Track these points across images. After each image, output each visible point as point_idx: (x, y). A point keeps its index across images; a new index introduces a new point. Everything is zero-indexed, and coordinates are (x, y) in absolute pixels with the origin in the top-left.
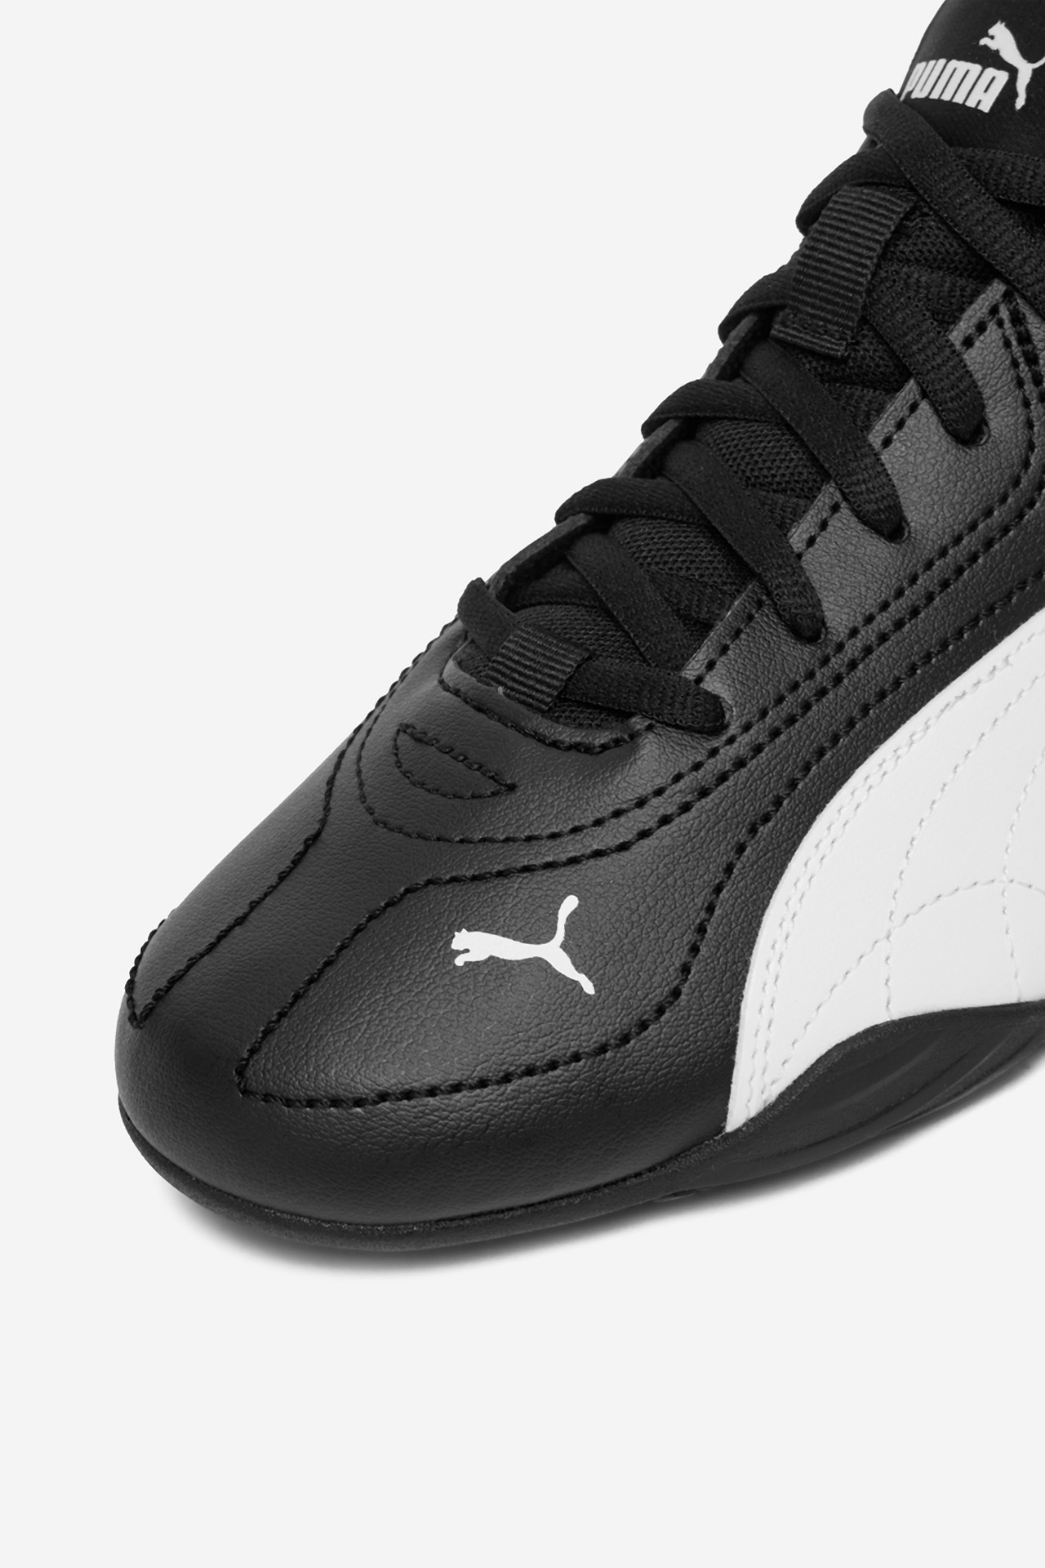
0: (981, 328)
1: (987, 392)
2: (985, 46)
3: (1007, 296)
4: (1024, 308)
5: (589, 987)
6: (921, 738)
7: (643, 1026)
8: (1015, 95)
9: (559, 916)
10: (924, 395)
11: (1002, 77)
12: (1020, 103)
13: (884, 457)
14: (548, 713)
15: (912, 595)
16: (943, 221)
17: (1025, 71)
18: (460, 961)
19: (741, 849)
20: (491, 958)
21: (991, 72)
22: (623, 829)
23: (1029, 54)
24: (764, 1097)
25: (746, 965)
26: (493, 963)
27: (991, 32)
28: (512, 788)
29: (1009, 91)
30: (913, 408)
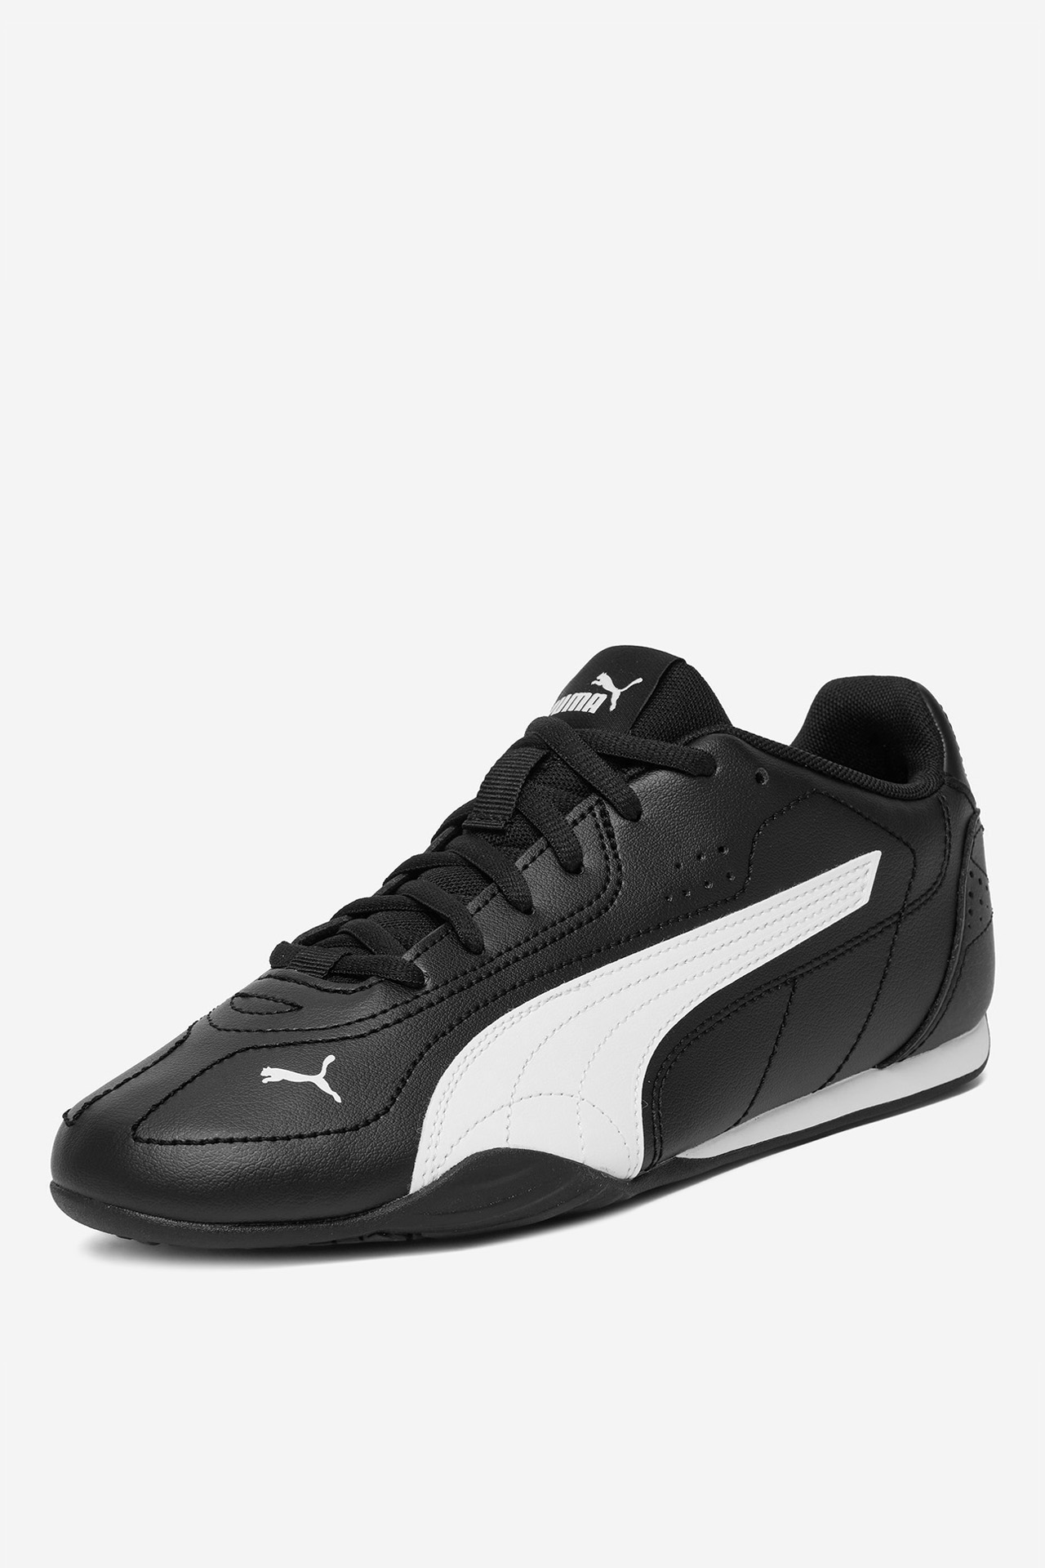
0: (583, 816)
1: (584, 849)
2: (595, 685)
3: (598, 802)
4: (609, 809)
5: (338, 1099)
6: (535, 1010)
7: (367, 1123)
8: (611, 704)
9: (324, 1064)
10: (549, 845)
11: (604, 697)
12: (612, 708)
13: (524, 874)
14: (325, 978)
15: (536, 942)
16: (564, 763)
17: (616, 693)
18: (265, 1081)
19: (429, 1046)
20: (283, 1080)
21: (597, 695)
22: (362, 1029)
23: (618, 685)
24: (433, 1174)
25: (428, 1102)
26: (284, 1083)
27: (598, 678)
28: (300, 1008)
29: (607, 703)
30: (542, 851)
